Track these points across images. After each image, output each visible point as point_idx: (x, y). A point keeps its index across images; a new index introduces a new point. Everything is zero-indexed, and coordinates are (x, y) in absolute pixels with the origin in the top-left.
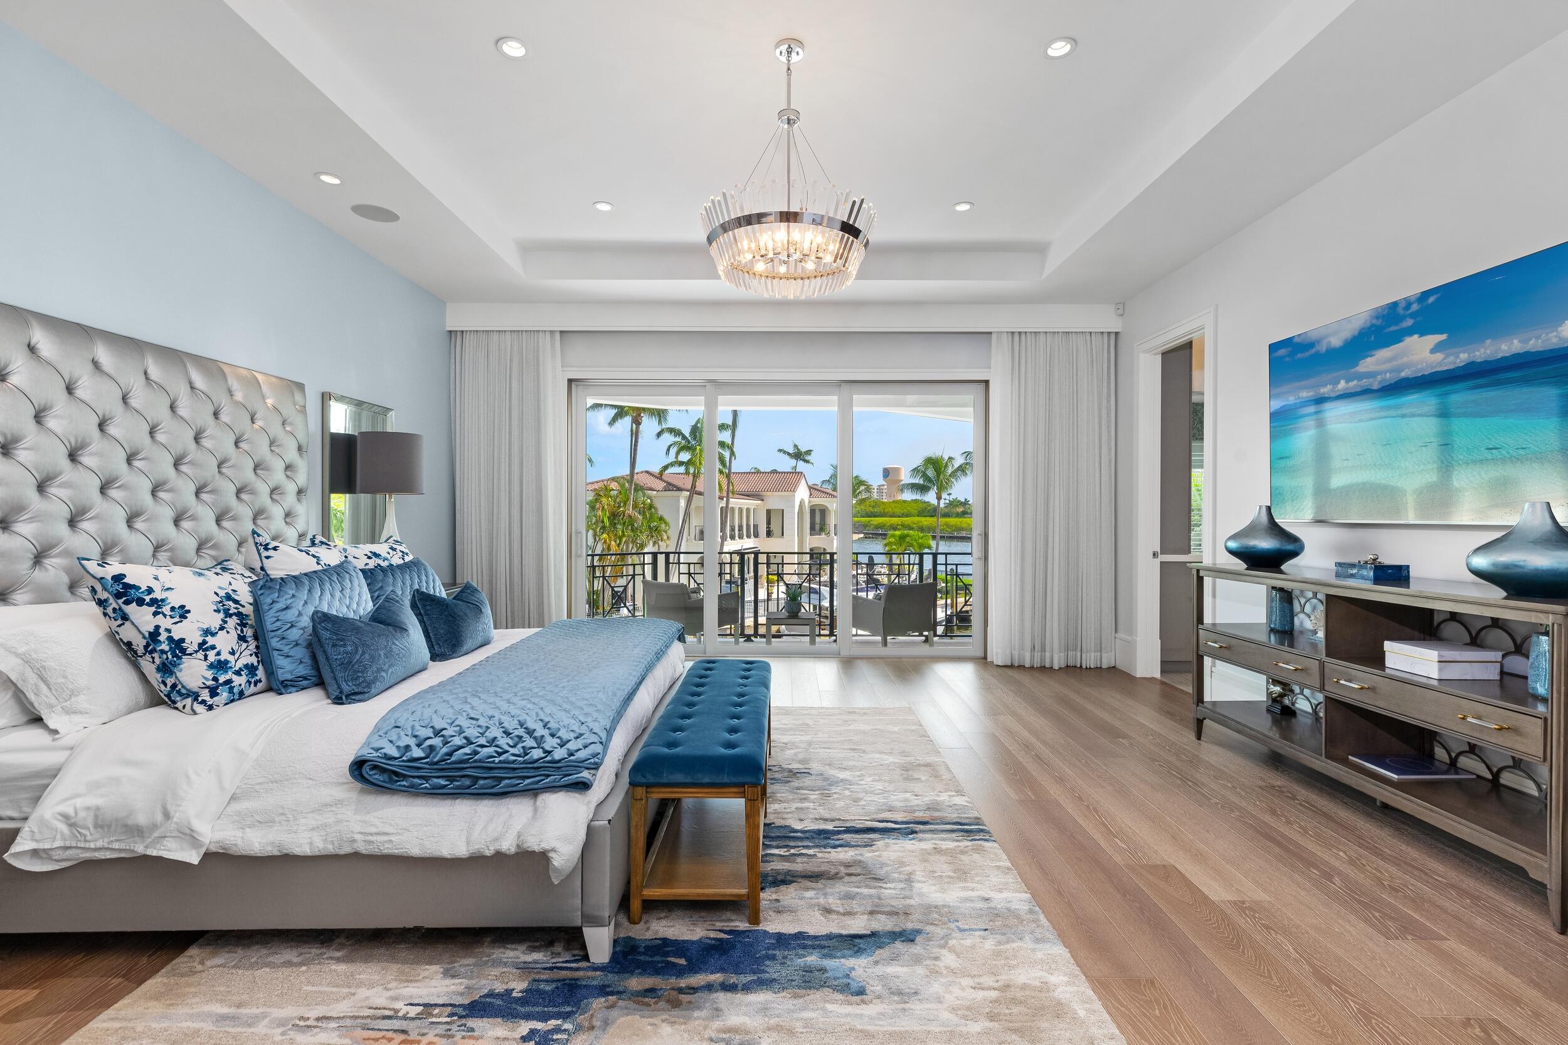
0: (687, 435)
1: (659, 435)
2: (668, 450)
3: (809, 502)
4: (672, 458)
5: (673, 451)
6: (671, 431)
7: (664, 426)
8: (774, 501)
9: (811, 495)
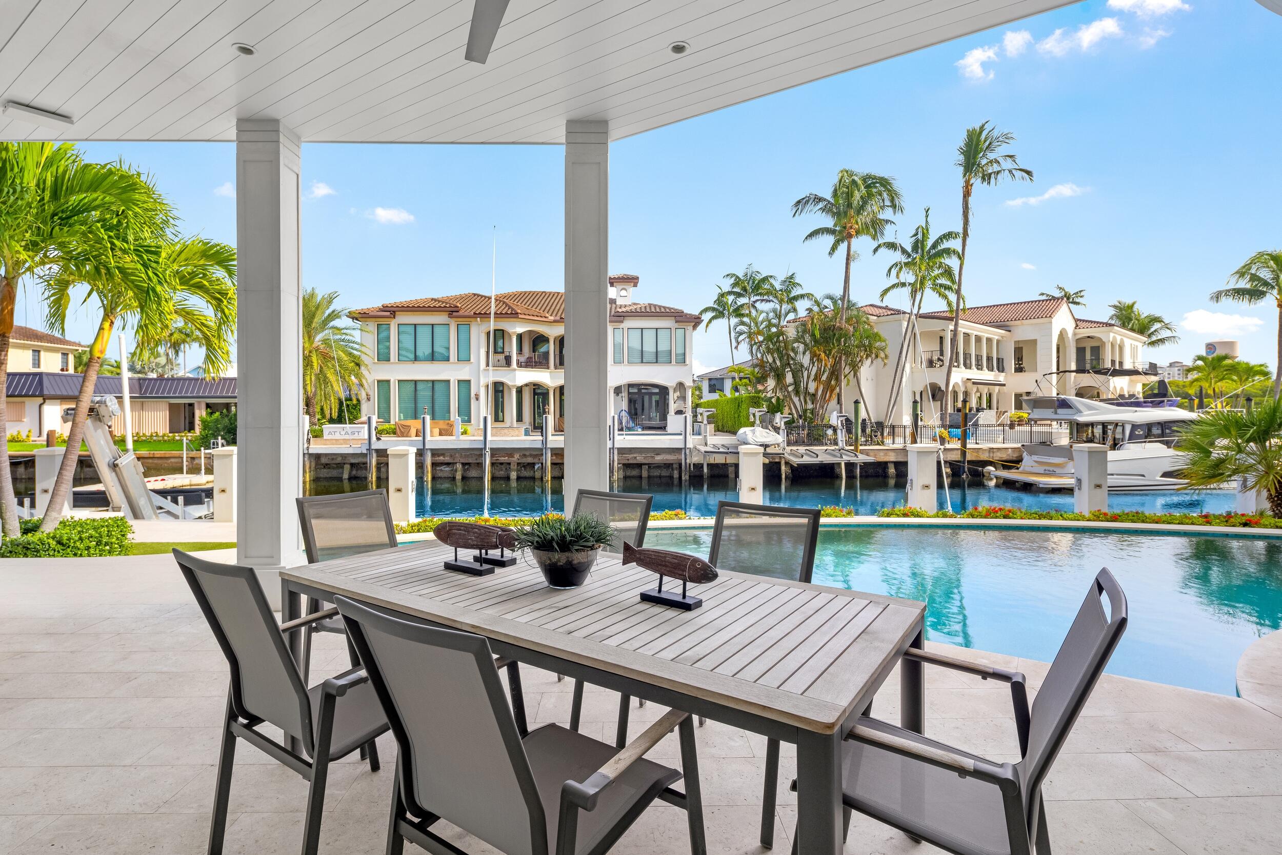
0: (909, 249)
1: (876, 250)
2: (890, 270)
3: (1075, 334)
4: (893, 280)
5: (894, 272)
6: (892, 246)
7: (881, 241)
8: (1024, 331)
9: (1077, 326)
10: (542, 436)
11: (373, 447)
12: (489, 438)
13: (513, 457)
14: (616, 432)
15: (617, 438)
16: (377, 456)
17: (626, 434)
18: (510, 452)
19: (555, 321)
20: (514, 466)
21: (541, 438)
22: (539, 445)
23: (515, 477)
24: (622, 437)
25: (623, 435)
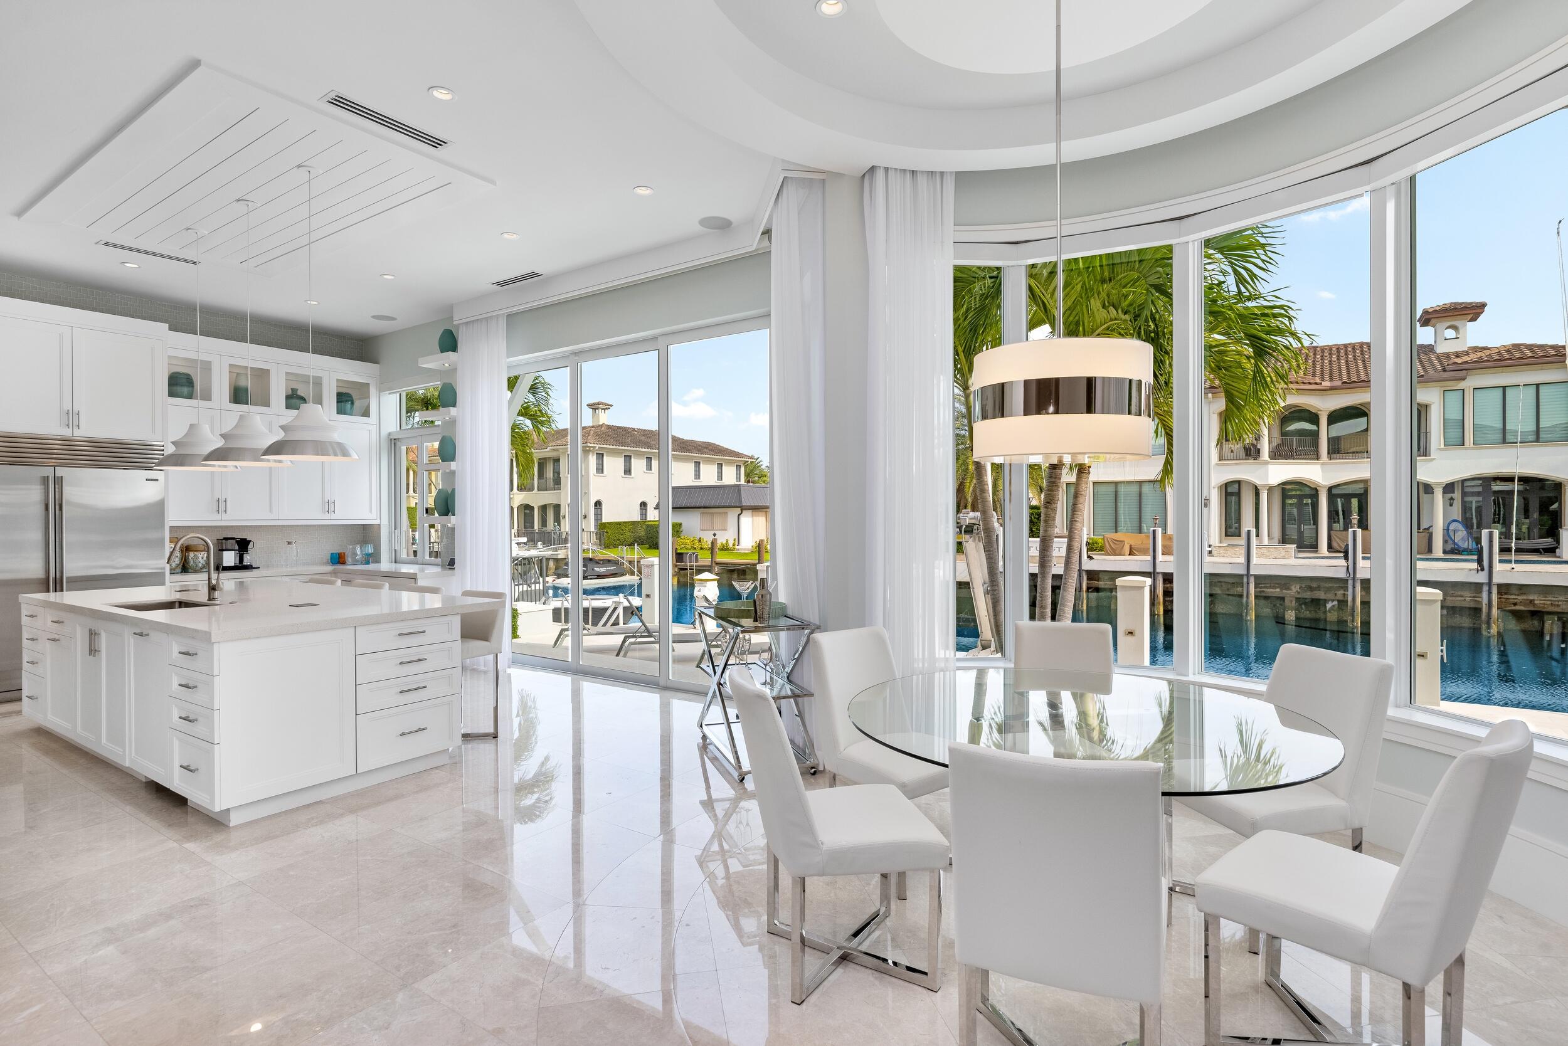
10: (1346, 558)
11: (1084, 568)
12: (1254, 560)
13: (1289, 589)
14: (1496, 557)
15: (1498, 567)
16: (1088, 579)
17: (1517, 562)
18: (1285, 581)
19: (1332, 389)
20: (1290, 602)
21: (1343, 562)
22: (1342, 574)
23: (1293, 618)
24: (1508, 566)
25: (1510, 561)
